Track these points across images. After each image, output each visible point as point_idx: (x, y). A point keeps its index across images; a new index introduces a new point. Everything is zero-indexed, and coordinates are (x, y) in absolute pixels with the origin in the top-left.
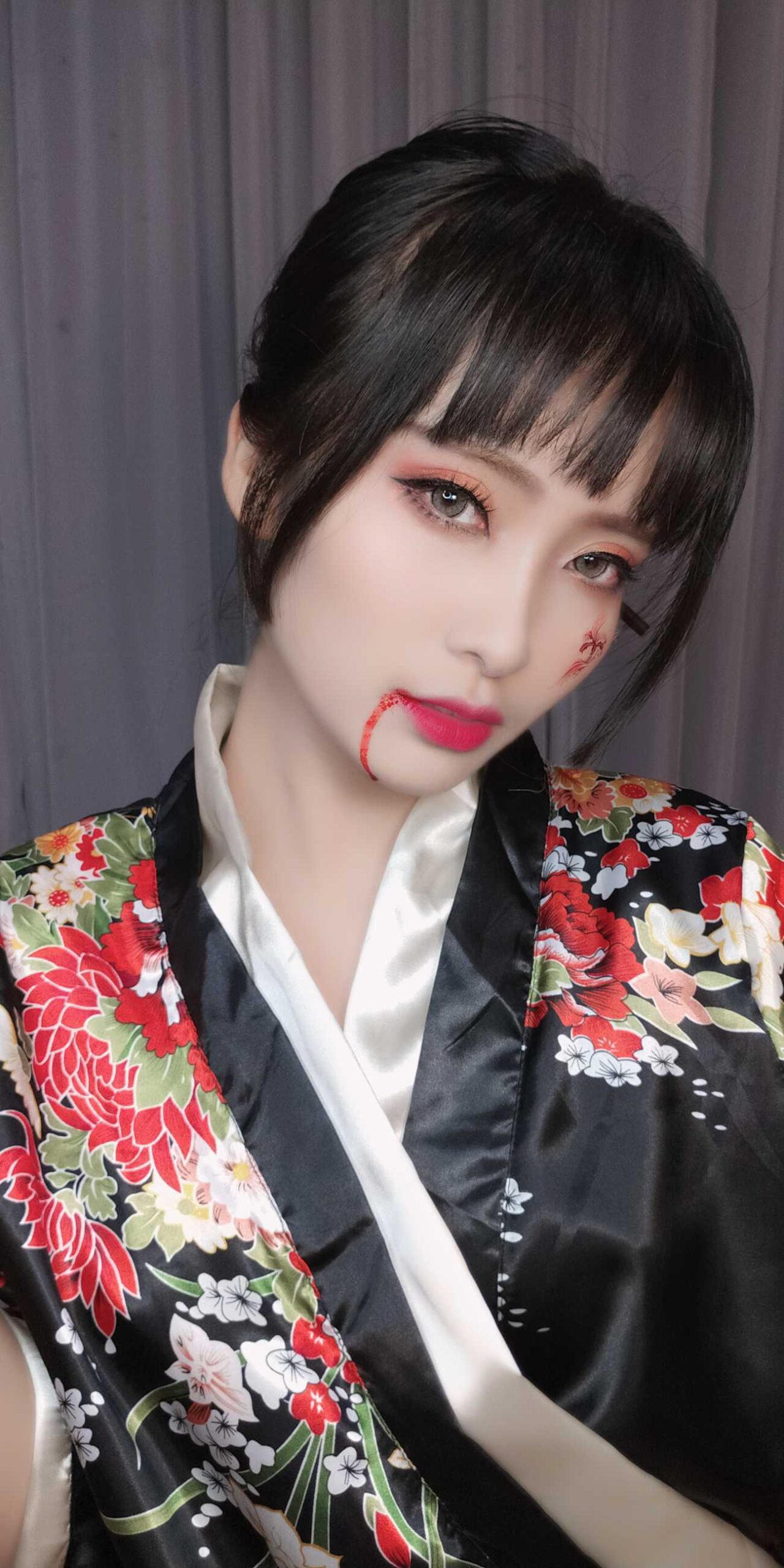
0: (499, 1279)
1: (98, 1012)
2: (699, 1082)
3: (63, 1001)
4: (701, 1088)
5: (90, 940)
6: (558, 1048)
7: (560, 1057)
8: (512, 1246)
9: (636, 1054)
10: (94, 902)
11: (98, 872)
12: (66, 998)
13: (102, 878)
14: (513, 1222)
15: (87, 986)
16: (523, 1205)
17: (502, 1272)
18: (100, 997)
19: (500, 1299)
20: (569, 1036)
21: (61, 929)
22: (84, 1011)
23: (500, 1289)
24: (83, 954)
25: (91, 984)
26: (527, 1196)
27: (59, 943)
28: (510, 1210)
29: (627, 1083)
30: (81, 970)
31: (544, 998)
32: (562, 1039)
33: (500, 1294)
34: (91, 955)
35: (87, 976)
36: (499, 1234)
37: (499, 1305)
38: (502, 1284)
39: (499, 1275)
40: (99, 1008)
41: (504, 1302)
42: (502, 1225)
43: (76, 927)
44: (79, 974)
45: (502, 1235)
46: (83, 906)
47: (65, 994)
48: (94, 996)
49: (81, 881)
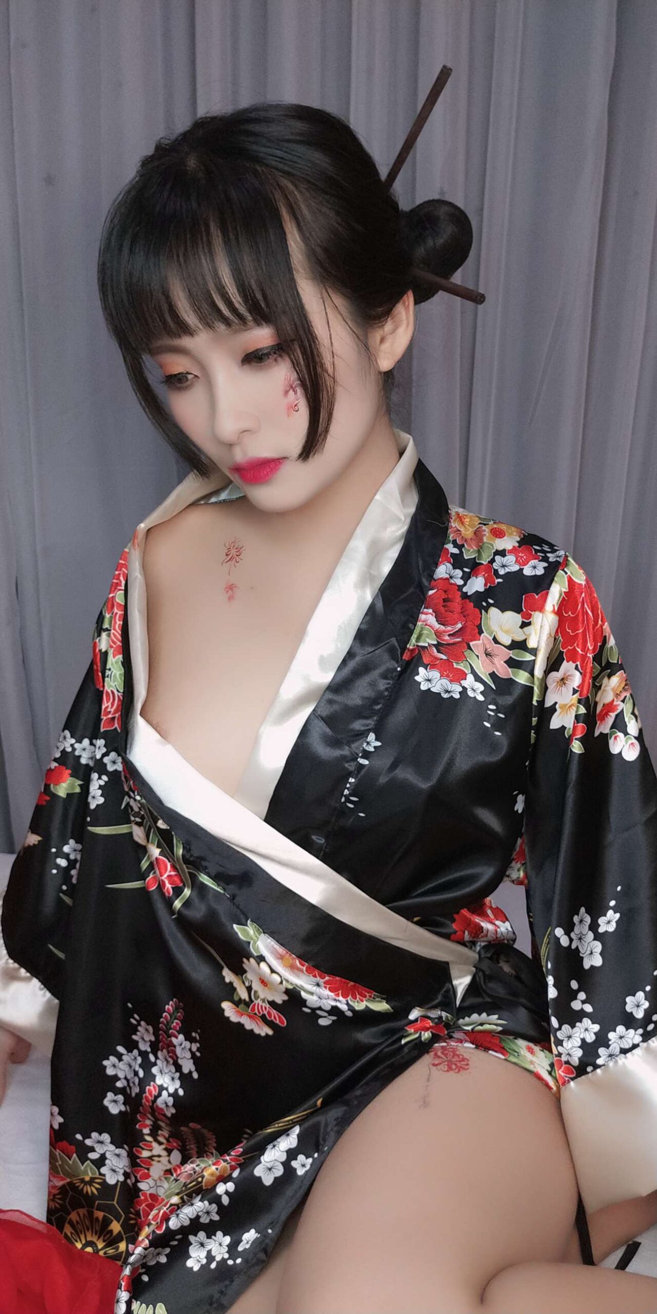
0: (350, 781)
2: (492, 707)
4: (491, 710)
6: (418, 674)
7: (417, 678)
8: (362, 766)
9: (462, 682)
14: (366, 755)
16: (375, 747)
17: (353, 777)
19: (346, 790)
20: (426, 670)
23: (348, 785)
26: (378, 744)
28: (367, 749)
29: (452, 696)
31: (417, 646)
32: (421, 670)
33: (348, 788)
36: (357, 758)
37: (345, 793)
38: (350, 783)
39: (350, 779)
41: (348, 793)
42: (360, 755)
45: (359, 760)
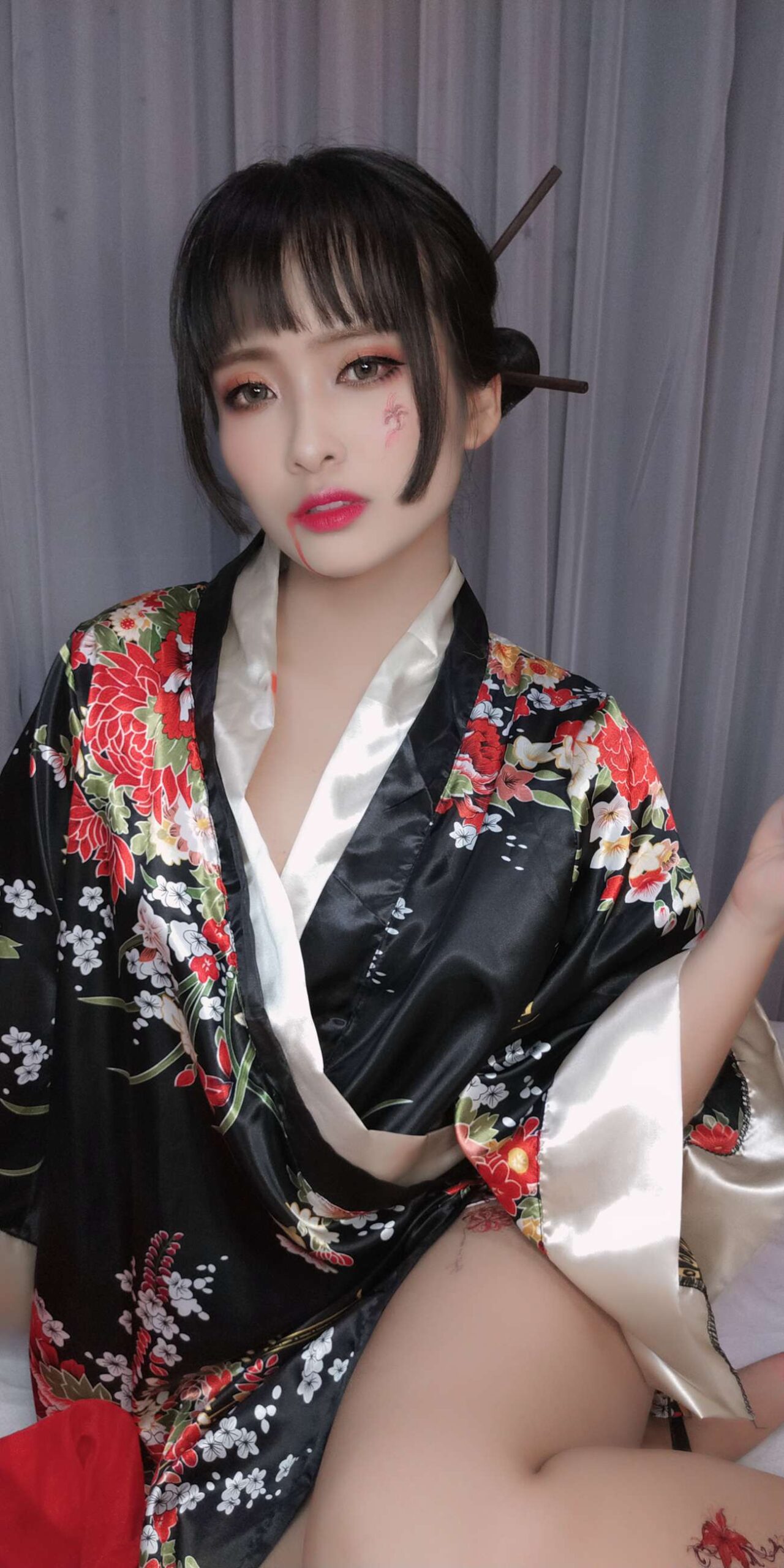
0: (376, 953)
1: (145, 705)
2: (511, 838)
3: (119, 691)
4: (511, 841)
5: (147, 655)
6: (453, 830)
7: (452, 835)
8: (391, 936)
10: (151, 628)
11: (155, 608)
12: (122, 690)
13: (157, 612)
14: (396, 923)
15: (141, 686)
16: (405, 915)
17: (380, 949)
18: (148, 695)
19: (372, 964)
20: (461, 824)
21: (127, 644)
22: (135, 702)
23: (374, 958)
24: (142, 665)
25: (144, 686)
26: (408, 911)
27: (124, 652)
28: (396, 916)
30: (139, 675)
31: (452, 797)
32: (457, 825)
33: (374, 962)
34: (147, 667)
35: (142, 680)
36: (385, 927)
37: (371, 967)
38: (377, 956)
39: (377, 951)
40: (147, 703)
41: (374, 967)
42: (388, 923)
43: (138, 645)
44: (136, 678)
45: (386, 929)
46: (143, 630)
47: (122, 687)
48: (145, 694)
49: (143, 613)
